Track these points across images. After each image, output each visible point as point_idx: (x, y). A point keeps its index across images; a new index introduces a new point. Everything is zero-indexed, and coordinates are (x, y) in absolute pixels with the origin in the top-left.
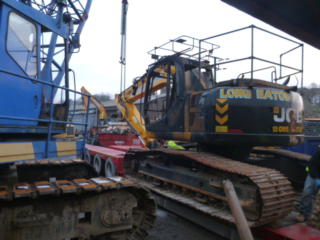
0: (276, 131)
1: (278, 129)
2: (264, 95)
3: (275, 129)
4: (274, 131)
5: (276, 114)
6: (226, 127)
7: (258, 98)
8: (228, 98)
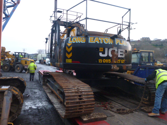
0: (101, 62)
1: (102, 61)
2: (94, 40)
3: (100, 61)
4: (99, 62)
5: (101, 52)
6: (71, 60)
7: (89, 42)
8: (72, 43)
